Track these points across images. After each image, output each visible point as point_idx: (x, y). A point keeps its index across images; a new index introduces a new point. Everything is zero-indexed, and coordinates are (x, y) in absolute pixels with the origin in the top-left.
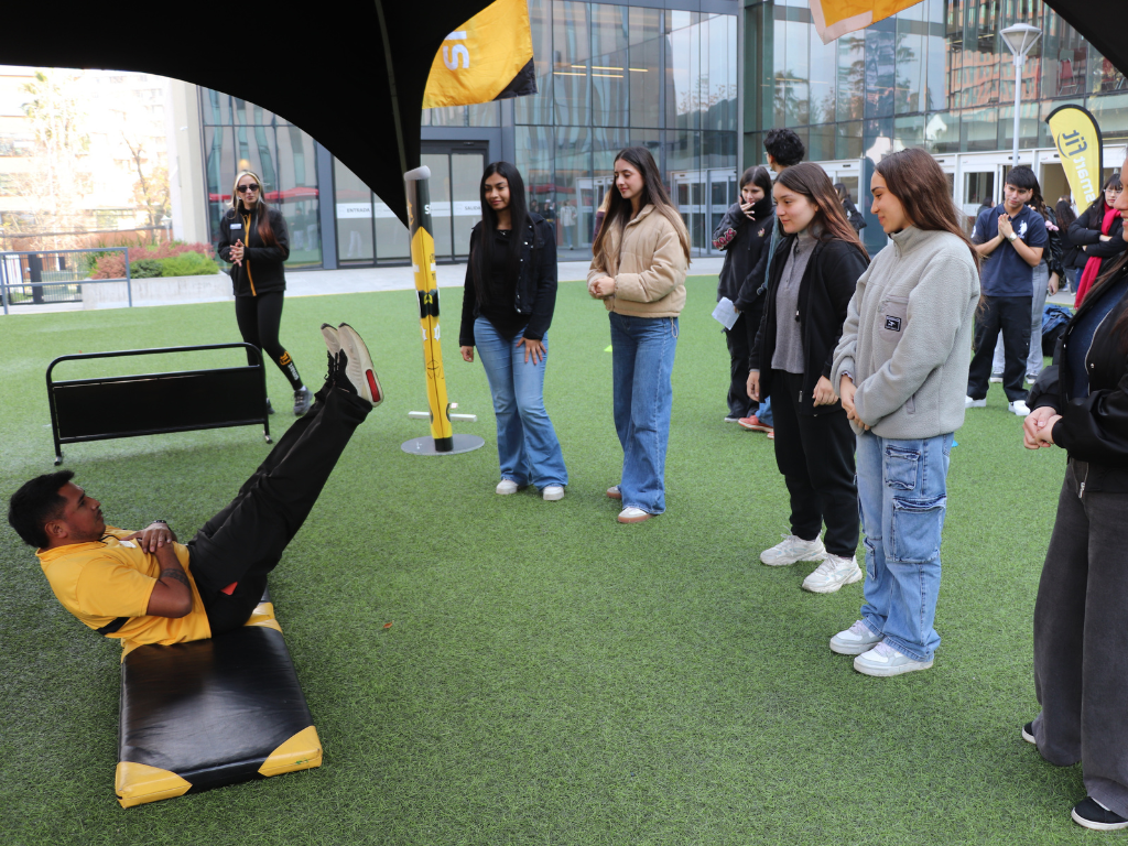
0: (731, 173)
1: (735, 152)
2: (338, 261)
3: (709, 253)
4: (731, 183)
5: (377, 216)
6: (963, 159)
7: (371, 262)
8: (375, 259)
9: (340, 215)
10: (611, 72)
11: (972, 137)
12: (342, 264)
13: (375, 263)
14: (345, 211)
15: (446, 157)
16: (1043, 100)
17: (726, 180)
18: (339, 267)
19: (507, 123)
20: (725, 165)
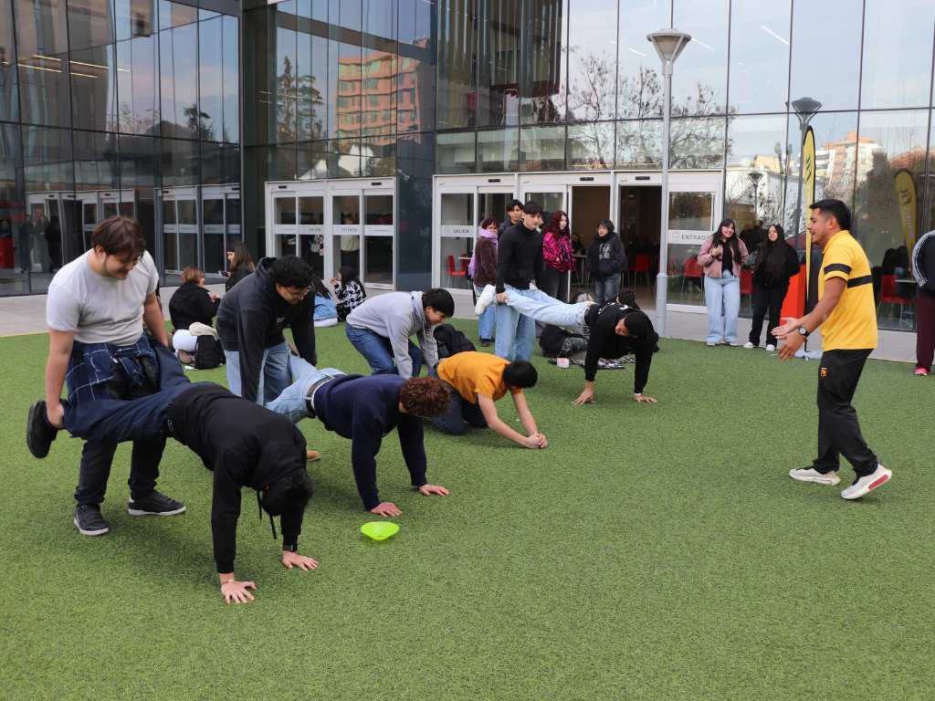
4: (229, 201)
17: (222, 197)
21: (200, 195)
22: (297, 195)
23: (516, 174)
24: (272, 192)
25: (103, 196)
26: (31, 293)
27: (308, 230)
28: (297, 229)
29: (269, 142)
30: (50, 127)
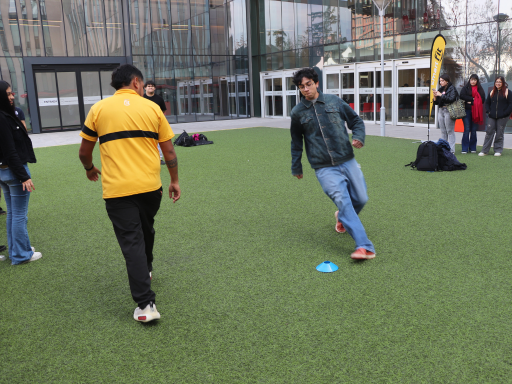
0: (247, 76)
1: (248, 67)
2: (41, 128)
3: (238, 116)
4: (247, 81)
5: (61, 104)
6: (358, 65)
7: (60, 129)
8: (62, 126)
9: (40, 105)
10: (182, 28)
11: (362, 55)
12: (43, 130)
13: (62, 129)
14: (42, 102)
15: (97, 73)
16: (396, 35)
17: (245, 80)
18: (42, 132)
19: (128, 54)
20: (243, 73)
21: (236, 79)
22: (272, 78)
23: (354, 63)
24: (262, 76)
25: (202, 81)
26: (178, 123)
27: (277, 93)
28: (273, 93)
29: (261, 54)
30: (187, 55)
